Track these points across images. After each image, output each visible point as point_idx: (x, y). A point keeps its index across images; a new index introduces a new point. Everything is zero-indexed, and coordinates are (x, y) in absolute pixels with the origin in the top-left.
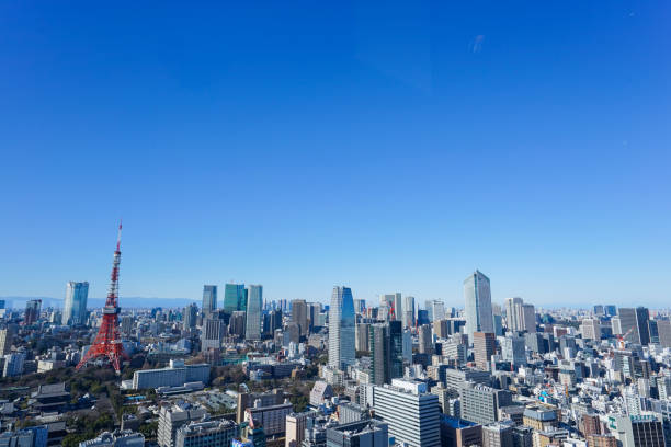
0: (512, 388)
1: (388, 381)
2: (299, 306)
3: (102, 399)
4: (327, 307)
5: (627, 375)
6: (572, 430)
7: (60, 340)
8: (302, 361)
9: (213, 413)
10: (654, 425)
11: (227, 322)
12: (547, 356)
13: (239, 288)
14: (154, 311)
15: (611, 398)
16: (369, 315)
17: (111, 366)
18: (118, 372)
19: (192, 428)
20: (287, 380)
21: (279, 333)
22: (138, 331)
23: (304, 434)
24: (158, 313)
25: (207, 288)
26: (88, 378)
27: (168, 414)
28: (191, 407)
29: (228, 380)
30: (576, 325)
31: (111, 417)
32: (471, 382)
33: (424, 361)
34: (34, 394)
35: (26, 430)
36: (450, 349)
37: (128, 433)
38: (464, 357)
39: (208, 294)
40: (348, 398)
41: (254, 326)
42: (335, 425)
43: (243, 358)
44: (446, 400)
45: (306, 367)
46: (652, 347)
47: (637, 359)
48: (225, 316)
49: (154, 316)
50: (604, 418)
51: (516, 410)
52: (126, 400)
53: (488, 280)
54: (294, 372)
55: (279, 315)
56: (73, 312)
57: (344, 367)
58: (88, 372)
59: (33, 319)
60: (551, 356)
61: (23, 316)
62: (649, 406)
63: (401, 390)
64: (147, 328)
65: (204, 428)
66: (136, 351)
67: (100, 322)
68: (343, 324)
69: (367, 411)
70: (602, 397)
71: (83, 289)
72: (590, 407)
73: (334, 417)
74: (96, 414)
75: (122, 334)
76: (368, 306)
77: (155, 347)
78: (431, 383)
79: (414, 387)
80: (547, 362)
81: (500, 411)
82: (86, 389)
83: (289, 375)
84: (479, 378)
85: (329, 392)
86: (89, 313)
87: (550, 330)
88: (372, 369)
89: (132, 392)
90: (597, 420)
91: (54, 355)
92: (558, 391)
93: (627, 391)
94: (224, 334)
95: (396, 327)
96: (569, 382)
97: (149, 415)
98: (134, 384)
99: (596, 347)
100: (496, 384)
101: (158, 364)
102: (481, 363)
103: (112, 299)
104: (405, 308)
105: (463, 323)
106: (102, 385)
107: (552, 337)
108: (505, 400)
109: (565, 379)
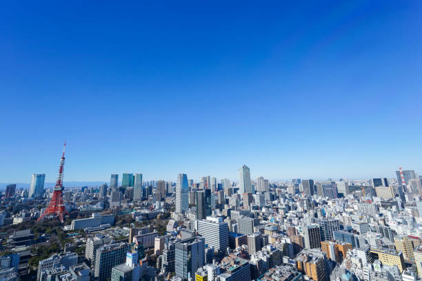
0: (260, 217)
1: (204, 218)
2: (161, 184)
3: (52, 236)
4: (175, 184)
5: (305, 208)
6: (284, 234)
7: (28, 205)
8: (162, 210)
9: (116, 239)
10: (316, 229)
11: (124, 193)
12: (274, 202)
13: (130, 175)
14: (83, 189)
15: (300, 219)
16: (195, 187)
17: (58, 218)
18: (62, 221)
19: (105, 248)
20: (155, 220)
21: (150, 197)
22: (74, 199)
23: (164, 246)
24: (85, 189)
25: (112, 176)
26: (44, 226)
27: (92, 242)
28: (104, 237)
29: (124, 222)
30: (285, 188)
31: (58, 246)
32: (242, 216)
33: (220, 207)
34: (11, 237)
35: (6, 257)
36: (233, 202)
37: (68, 254)
38: (239, 205)
39: (114, 179)
40: (185, 227)
41: (138, 195)
42: (179, 241)
43: (132, 211)
44: (231, 225)
45: (164, 213)
46: (315, 196)
47: (309, 201)
48: (122, 190)
49: (83, 191)
50: (297, 228)
51: (261, 227)
52: (67, 236)
53: (249, 169)
54: (158, 216)
55: (150, 188)
56: (36, 190)
57: (183, 212)
58: (45, 222)
59: (11, 195)
60: (275, 202)
61: (4, 193)
62: (314, 222)
63: (211, 222)
64: (79, 197)
65: (112, 247)
66: (73, 210)
67: (51, 195)
68: (182, 192)
69: (195, 233)
70: (296, 219)
71: (41, 178)
72: (291, 223)
73: (179, 237)
74: (49, 244)
75: (65, 201)
76: (194, 183)
77: (84, 207)
78: (224, 217)
79: (217, 220)
80: (274, 205)
81: (254, 228)
82: (43, 232)
83: (156, 218)
84: (245, 214)
85: (176, 225)
86: (45, 191)
87: (275, 191)
88: (197, 212)
89: (71, 231)
90: (294, 229)
91: (24, 214)
92: (278, 218)
93: (306, 216)
94: (122, 199)
95: (208, 192)
96: (283, 214)
97: (81, 243)
98: (72, 227)
99: (293, 197)
100: (253, 216)
101: (85, 216)
102: (246, 207)
103: (59, 183)
104: (212, 183)
105: (238, 189)
106: (53, 229)
107: (276, 194)
108: (257, 223)
109: (281, 212)
